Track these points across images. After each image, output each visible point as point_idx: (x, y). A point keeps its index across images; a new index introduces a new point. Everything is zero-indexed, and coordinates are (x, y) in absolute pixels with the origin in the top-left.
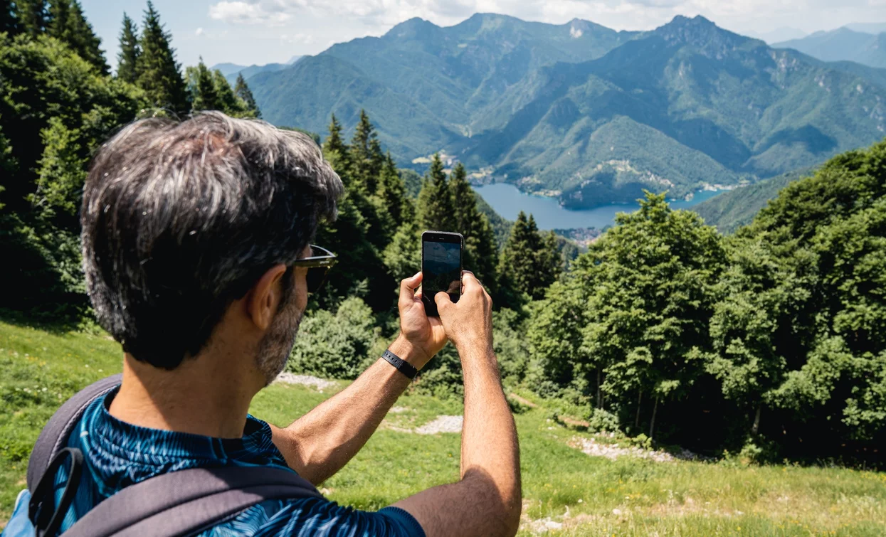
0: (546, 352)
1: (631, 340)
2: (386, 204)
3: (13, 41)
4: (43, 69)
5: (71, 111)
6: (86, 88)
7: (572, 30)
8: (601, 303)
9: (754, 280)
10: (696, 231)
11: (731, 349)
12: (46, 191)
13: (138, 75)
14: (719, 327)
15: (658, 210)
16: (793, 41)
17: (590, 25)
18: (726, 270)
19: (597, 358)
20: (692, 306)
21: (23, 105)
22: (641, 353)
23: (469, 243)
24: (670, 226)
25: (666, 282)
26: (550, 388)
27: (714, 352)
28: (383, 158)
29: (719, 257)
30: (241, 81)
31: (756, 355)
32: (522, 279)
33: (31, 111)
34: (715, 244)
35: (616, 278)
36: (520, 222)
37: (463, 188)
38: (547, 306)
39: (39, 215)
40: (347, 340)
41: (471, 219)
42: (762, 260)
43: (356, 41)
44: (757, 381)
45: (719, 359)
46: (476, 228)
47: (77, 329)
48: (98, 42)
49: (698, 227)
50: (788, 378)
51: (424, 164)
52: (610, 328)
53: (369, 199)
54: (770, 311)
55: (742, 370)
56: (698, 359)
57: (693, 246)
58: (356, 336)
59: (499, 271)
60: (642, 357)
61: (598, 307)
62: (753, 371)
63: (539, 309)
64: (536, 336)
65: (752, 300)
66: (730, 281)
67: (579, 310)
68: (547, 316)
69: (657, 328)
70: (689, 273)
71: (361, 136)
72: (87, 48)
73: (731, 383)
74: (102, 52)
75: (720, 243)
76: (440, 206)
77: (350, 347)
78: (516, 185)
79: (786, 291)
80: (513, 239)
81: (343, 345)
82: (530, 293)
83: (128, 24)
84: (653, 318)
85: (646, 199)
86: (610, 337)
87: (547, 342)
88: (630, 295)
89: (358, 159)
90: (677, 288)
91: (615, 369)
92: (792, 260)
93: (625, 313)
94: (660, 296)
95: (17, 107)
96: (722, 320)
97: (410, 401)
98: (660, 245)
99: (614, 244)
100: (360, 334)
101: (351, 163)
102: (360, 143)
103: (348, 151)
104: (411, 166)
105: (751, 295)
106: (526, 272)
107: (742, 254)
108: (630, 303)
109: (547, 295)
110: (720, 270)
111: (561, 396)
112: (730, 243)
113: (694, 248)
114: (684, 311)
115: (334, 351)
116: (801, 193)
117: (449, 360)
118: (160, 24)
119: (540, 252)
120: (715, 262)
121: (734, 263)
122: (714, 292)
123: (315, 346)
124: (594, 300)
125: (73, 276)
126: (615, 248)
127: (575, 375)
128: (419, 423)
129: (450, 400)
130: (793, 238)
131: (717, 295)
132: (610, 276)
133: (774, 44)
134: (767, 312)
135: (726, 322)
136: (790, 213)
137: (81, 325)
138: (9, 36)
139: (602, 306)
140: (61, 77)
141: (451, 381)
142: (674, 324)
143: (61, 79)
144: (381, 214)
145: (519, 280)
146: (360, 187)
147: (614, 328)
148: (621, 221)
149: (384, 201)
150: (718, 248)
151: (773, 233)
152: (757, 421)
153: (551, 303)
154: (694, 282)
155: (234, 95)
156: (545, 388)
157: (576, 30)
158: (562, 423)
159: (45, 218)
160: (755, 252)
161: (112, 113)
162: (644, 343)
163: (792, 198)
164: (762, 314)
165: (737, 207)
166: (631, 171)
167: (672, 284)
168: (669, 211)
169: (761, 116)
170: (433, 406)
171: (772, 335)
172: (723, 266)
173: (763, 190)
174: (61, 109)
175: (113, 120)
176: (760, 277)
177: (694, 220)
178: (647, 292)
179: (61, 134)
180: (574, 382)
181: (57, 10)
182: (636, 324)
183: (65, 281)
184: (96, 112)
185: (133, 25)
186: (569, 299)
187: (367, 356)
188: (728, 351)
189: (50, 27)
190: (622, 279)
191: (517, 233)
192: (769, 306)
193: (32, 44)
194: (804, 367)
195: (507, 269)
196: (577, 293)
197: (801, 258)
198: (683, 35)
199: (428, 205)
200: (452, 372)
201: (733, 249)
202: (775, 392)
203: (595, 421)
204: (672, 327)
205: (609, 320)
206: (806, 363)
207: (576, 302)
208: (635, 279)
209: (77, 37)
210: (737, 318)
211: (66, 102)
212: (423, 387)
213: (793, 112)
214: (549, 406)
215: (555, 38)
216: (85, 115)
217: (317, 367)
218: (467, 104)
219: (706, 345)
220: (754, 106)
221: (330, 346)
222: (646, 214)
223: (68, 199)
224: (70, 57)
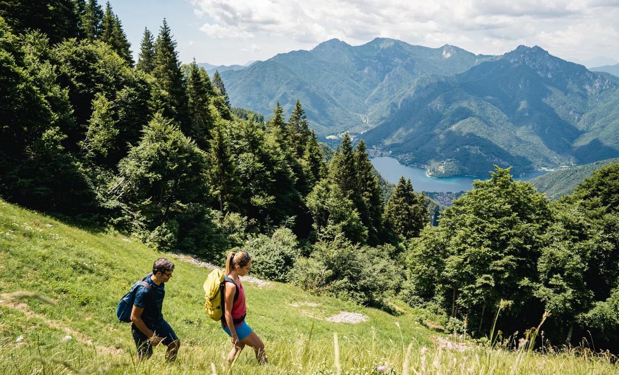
0: (418, 273)
1: (480, 269)
2: (310, 165)
3: (79, 43)
4: (95, 61)
5: (110, 89)
6: (120, 75)
7: (444, 53)
8: (460, 242)
9: (572, 233)
10: (531, 196)
11: (552, 281)
12: (91, 140)
13: (152, 68)
14: (545, 265)
15: (504, 179)
16: (607, 66)
17: (457, 49)
18: (552, 225)
19: (454, 280)
20: (526, 248)
21: (81, 84)
22: (486, 279)
23: (365, 195)
24: (513, 191)
25: (507, 230)
26: (417, 300)
27: (540, 282)
28: (309, 134)
29: (547, 216)
30: (217, 75)
31: (571, 287)
32: (400, 224)
33: (86, 88)
34: (545, 206)
35: (472, 225)
36: (401, 184)
37: (363, 157)
38: (421, 242)
39: (85, 155)
40: (280, 255)
41: (367, 179)
42: (579, 220)
43: (293, 53)
44: (571, 306)
45: (543, 288)
46: (370, 186)
47: (104, 231)
48: (129, 46)
49: (532, 194)
50: (595, 306)
51: (334, 140)
52: (465, 259)
53: (299, 161)
54: (583, 256)
55: (560, 297)
56: (528, 286)
57: (528, 206)
58: (286, 252)
59: (384, 217)
60: (488, 282)
61: (457, 245)
62: (569, 298)
63: (415, 243)
64: (411, 262)
65: (570, 247)
66: (554, 233)
67: (443, 246)
68: (421, 248)
69: (499, 262)
70: (524, 225)
71: (296, 117)
72: (123, 49)
73: (552, 305)
74: (130, 52)
75: (548, 205)
76: (346, 169)
77: (282, 260)
78: (398, 159)
79: (596, 243)
80: (395, 195)
81: (276, 258)
82: (404, 235)
83: (147, 34)
84: (497, 255)
85: (495, 171)
86: (465, 266)
87: (419, 267)
88: (481, 237)
89: (292, 133)
90: (515, 235)
91: (467, 289)
92: (601, 221)
93: (477, 250)
94: (502, 239)
95: (77, 85)
96: (547, 260)
97: (321, 300)
98: (504, 205)
99: (472, 201)
100: (289, 251)
101: (287, 135)
102: (294, 122)
103: (286, 127)
104: (325, 140)
105: (569, 243)
106: (403, 219)
107: (564, 215)
108: (481, 243)
109: (421, 234)
110: (547, 225)
111: (425, 307)
112: (555, 206)
113: (529, 208)
114: (519, 251)
115: (271, 261)
116: (610, 174)
117: (350, 274)
118: (170, 35)
119: (414, 206)
120: (544, 219)
121: (558, 220)
122: (542, 240)
123: (258, 257)
124: (454, 240)
125: (104, 196)
126: (473, 204)
127: (436, 293)
128: (328, 315)
129: (349, 302)
130: (603, 206)
131: (544, 242)
132: (468, 223)
133: (592, 68)
134: (581, 257)
135: (550, 262)
136: (601, 188)
137: (107, 229)
138: (77, 40)
139: (461, 244)
140: (105, 67)
141: (350, 289)
142: (511, 260)
143: (106, 69)
144: (306, 171)
145: (397, 225)
146: (293, 152)
147: (468, 260)
148: (477, 186)
149: (308, 162)
150: (546, 209)
151: (587, 201)
152: (570, 336)
153: (424, 240)
154: (528, 232)
155: (212, 85)
156: (414, 300)
157: (447, 52)
158: (425, 326)
159: (88, 157)
160: (574, 213)
161: (135, 92)
162: (489, 272)
163: (603, 177)
164: (577, 258)
165: (558, 185)
166: (480, 154)
167: (512, 232)
168: (512, 181)
169: (579, 120)
170: (337, 305)
171: (584, 273)
172: (549, 222)
173: (578, 173)
174: (103, 87)
175: (135, 96)
176: (577, 232)
177: (529, 189)
178: (493, 236)
179: (104, 104)
180: (434, 298)
181: (107, 24)
182: (485, 258)
183: (99, 199)
184: (125, 90)
185: (151, 35)
186: (437, 237)
187: (293, 267)
188: (550, 282)
189: (101, 35)
190: (476, 226)
191: (398, 192)
192: (582, 253)
193: (90, 45)
194: (608, 299)
195: (390, 216)
196: (443, 234)
197: (608, 220)
198: (524, 60)
199: (338, 167)
200: (351, 283)
201: (557, 211)
202: (585, 315)
203: (449, 325)
204: (510, 262)
205: (465, 254)
206: (610, 297)
207: (442, 240)
208: (485, 227)
209: (117, 41)
210: (558, 259)
211: (107, 83)
212: (330, 291)
213: (604, 118)
214: (416, 313)
215: (431, 58)
216: (118, 92)
217: (258, 272)
218: (366, 100)
219: (535, 277)
220: (574, 112)
221: (268, 258)
222: (495, 182)
223: (103, 146)
224: (112, 55)
